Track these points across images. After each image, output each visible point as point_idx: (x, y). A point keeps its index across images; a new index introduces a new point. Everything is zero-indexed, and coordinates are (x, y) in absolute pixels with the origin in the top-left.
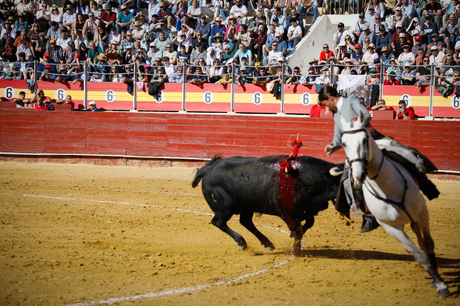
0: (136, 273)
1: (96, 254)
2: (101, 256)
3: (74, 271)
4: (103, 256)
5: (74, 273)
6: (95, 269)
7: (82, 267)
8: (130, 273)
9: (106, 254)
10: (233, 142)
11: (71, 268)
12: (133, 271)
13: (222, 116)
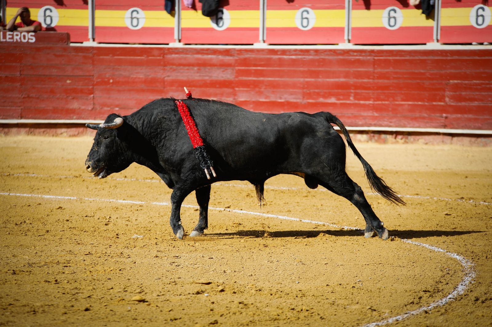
0: (181, 323)
1: (111, 290)
2: (120, 295)
3: (73, 321)
4: (125, 293)
5: (73, 323)
6: (109, 316)
7: (87, 312)
8: (170, 322)
9: (129, 291)
10: (350, 96)
11: (67, 316)
12: (176, 319)
13: (330, 50)
